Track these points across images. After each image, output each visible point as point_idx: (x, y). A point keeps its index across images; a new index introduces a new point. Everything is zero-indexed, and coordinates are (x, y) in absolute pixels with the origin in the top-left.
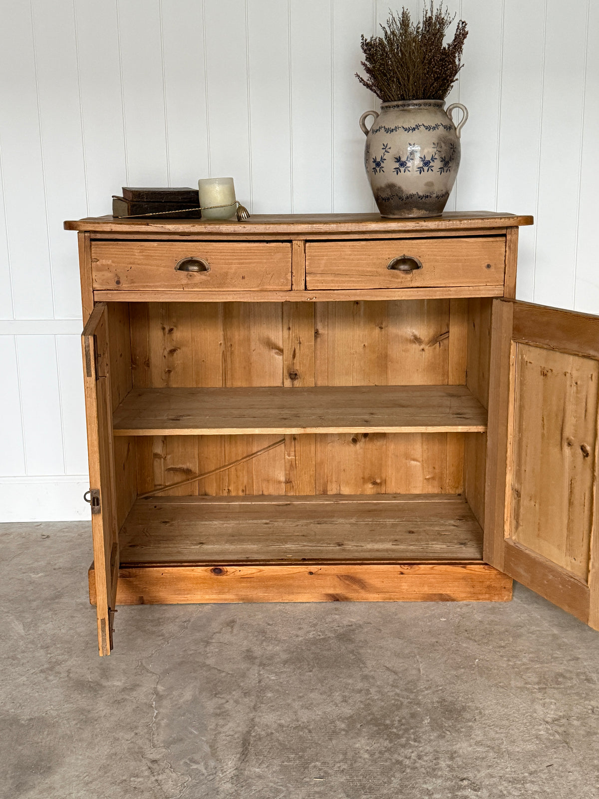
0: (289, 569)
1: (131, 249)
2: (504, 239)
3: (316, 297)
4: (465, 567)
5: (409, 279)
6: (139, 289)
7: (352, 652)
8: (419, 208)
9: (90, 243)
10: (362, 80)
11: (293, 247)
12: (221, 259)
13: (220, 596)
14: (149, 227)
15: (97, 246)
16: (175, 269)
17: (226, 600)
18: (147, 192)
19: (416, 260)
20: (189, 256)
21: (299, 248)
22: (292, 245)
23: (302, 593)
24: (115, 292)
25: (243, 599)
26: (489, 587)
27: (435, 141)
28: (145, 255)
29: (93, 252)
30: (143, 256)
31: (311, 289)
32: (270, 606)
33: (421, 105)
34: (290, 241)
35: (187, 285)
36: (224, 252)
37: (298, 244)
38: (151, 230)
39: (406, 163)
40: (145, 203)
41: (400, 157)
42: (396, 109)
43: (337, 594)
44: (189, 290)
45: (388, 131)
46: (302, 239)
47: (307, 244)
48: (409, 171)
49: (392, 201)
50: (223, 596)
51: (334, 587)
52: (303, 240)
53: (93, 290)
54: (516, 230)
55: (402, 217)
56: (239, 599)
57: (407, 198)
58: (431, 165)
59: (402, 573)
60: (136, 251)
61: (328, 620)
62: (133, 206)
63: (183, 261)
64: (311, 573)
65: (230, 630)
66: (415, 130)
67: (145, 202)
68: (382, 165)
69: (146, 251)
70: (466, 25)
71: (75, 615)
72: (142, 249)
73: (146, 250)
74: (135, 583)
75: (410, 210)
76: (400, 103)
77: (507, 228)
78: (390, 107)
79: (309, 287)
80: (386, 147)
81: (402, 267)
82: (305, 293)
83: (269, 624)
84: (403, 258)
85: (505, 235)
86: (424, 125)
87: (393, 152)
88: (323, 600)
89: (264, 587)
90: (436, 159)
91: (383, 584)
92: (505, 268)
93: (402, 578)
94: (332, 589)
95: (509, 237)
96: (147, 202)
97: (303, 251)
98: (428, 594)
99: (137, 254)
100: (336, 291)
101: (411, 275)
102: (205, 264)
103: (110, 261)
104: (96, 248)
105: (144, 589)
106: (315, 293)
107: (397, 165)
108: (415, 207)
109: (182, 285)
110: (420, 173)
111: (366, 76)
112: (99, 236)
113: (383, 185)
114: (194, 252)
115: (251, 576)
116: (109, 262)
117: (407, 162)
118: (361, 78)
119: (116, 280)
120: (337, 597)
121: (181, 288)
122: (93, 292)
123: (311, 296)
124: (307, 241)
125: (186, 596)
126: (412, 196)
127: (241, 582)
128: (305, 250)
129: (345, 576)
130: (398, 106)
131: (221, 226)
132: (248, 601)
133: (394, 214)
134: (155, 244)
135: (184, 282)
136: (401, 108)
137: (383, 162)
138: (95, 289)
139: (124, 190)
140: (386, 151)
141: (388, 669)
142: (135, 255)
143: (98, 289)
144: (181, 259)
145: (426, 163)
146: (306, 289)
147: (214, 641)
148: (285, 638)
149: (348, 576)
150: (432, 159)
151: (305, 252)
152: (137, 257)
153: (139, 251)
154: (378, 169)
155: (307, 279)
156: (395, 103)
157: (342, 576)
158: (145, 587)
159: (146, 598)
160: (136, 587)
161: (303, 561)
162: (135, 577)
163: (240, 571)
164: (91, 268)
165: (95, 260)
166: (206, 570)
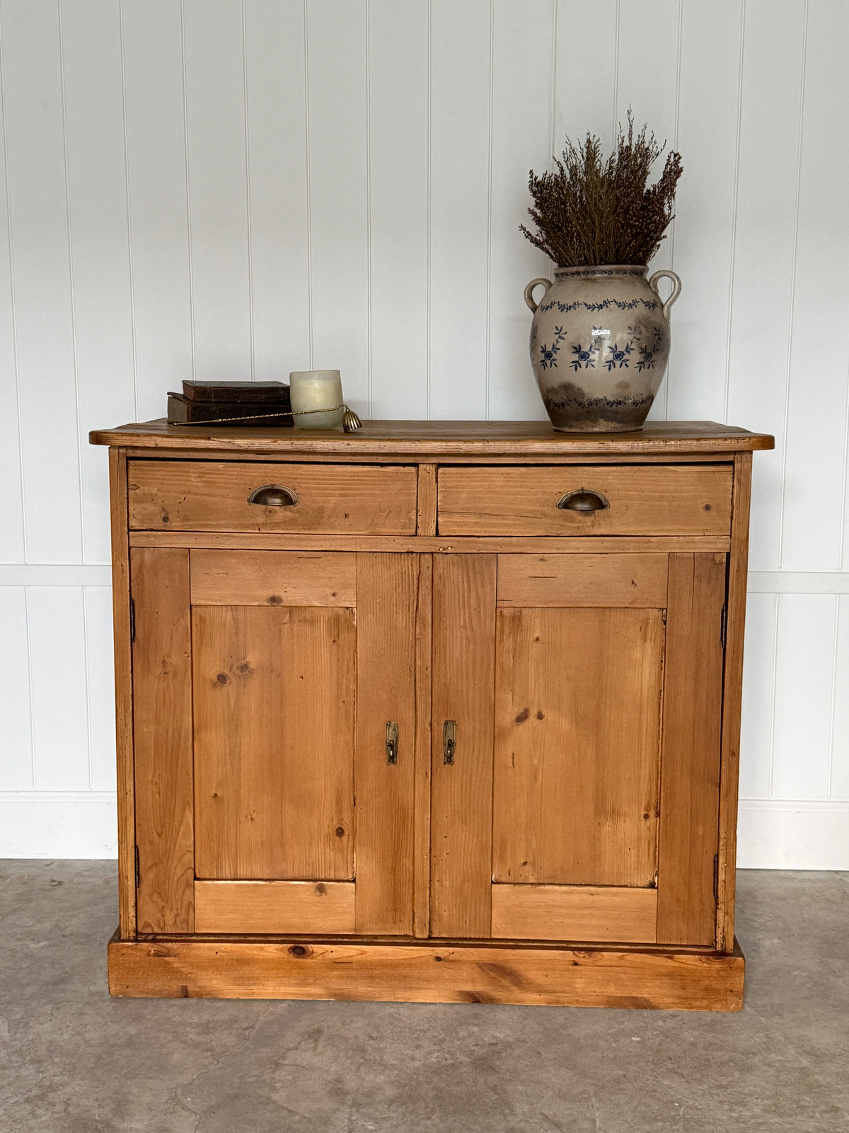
0: (405, 951)
1: (186, 472)
2: (730, 468)
3: (452, 547)
4: (671, 958)
5: (589, 523)
6: (195, 530)
7: (494, 1089)
8: (608, 419)
9: (127, 463)
10: (528, 235)
11: (420, 474)
12: (315, 489)
13: (301, 989)
14: (210, 441)
15: (136, 467)
16: (249, 501)
17: (310, 995)
18: (216, 389)
19: (599, 496)
20: (269, 482)
21: (428, 474)
22: (418, 470)
23: (425, 989)
24: (160, 533)
25: (335, 995)
26: (707, 989)
27: (632, 323)
28: (207, 482)
29: (130, 475)
30: (202, 482)
31: (444, 534)
32: (376, 1007)
33: (612, 272)
34: (416, 465)
35: (265, 525)
36: (319, 479)
37: (427, 470)
38: (214, 447)
39: (589, 355)
40: (213, 404)
41: (580, 347)
42: (575, 276)
43: (477, 993)
44: (268, 532)
45: (563, 308)
46: (433, 462)
47: (441, 470)
48: (593, 366)
49: (568, 408)
50: (306, 990)
51: (473, 981)
52: (434, 464)
53: (129, 531)
54: (748, 456)
55: (584, 431)
56: (331, 995)
57: (591, 404)
58: (625, 357)
59: (576, 964)
60: (193, 475)
61: (462, 1033)
62: (194, 408)
63: (259, 490)
64: (438, 959)
65: (313, 1045)
66: (602, 308)
67: (212, 402)
68: (554, 356)
69: (207, 476)
70: (680, 158)
71: (85, 1011)
72: (202, 473)
73: (208, 474)
74: (176, 965)
75: (595, 422)
76: (582, 269)
77: (735, 453)
78: (567, 275)
79: (442, 532)
80: (560, 331)
81: (580, 506)
82: (436, 540)
83: (371, 1038)
84: (581, 492)
85: (732, 463)
86: (615, 302)
87: (570, 338)
88: (457, 1000)
89: (367, 977)
90: (633, 349)
91: (547, 979)
92: (732, 511)
93: (576, 970)
94: (470, 984)
95: (737, 466)
96: (215, 402)
97: (434, 479)
98: (614, 997)
99: (193, 479)
100: (481, 539)
101: (593, 518)
102: (291, 495)
103: (155, 489)
104: (136, 469)
105: (189, 975)
106: (452, 541)
107: (576, 357)
108: (602, 417)
109: (258, 525)
110: (610, 369)
111: (534, 229)
112: (139, 453)
113: (555, 385)
114: (277, 477)
115: (348, 960)
116: (154, 490)
117: (589, 353)
118: (528, 232)
119: (162, 516)
120: (478, 996)
121: (256, 530)
122: (128, 533)
123: (445, 545)
124: (440, 465)
125: (250, 988)
126: (597, 401)
127: (332, 969)
128: (437, 478)
129: (490, 964)
130: (578, 273)
131: (315, 443)
132: (343, 998)
133: (571, 427)
134: (221, 465)
135: (261, 520)
136: (583, 276)
137: (555, 352)
138: (133, 528)
139: (185, 384)
140: (560, 337)
141: (546, 1118)
142: (192, 481)
143: (137, 528)
144: (258, 486)
145: (619, 356)
146: (437, 534)
147: (286, 1062)
148: (394, 1062)
149: (494, 965)
150: (626, 350)
151: (437, 481)
152: (194, 484)
153: (197, 475)
154: (548, 362)
155: (440, 520)
156: (575, 269)
157: (485, 964)
158: (190, 971)
159: (191, 988)
160: (177, 971)
161: (427, 939)
162: (175, 956)
163: (332, 952)
164: (128, 498)
165: (134, 487)
166: (281, 950)
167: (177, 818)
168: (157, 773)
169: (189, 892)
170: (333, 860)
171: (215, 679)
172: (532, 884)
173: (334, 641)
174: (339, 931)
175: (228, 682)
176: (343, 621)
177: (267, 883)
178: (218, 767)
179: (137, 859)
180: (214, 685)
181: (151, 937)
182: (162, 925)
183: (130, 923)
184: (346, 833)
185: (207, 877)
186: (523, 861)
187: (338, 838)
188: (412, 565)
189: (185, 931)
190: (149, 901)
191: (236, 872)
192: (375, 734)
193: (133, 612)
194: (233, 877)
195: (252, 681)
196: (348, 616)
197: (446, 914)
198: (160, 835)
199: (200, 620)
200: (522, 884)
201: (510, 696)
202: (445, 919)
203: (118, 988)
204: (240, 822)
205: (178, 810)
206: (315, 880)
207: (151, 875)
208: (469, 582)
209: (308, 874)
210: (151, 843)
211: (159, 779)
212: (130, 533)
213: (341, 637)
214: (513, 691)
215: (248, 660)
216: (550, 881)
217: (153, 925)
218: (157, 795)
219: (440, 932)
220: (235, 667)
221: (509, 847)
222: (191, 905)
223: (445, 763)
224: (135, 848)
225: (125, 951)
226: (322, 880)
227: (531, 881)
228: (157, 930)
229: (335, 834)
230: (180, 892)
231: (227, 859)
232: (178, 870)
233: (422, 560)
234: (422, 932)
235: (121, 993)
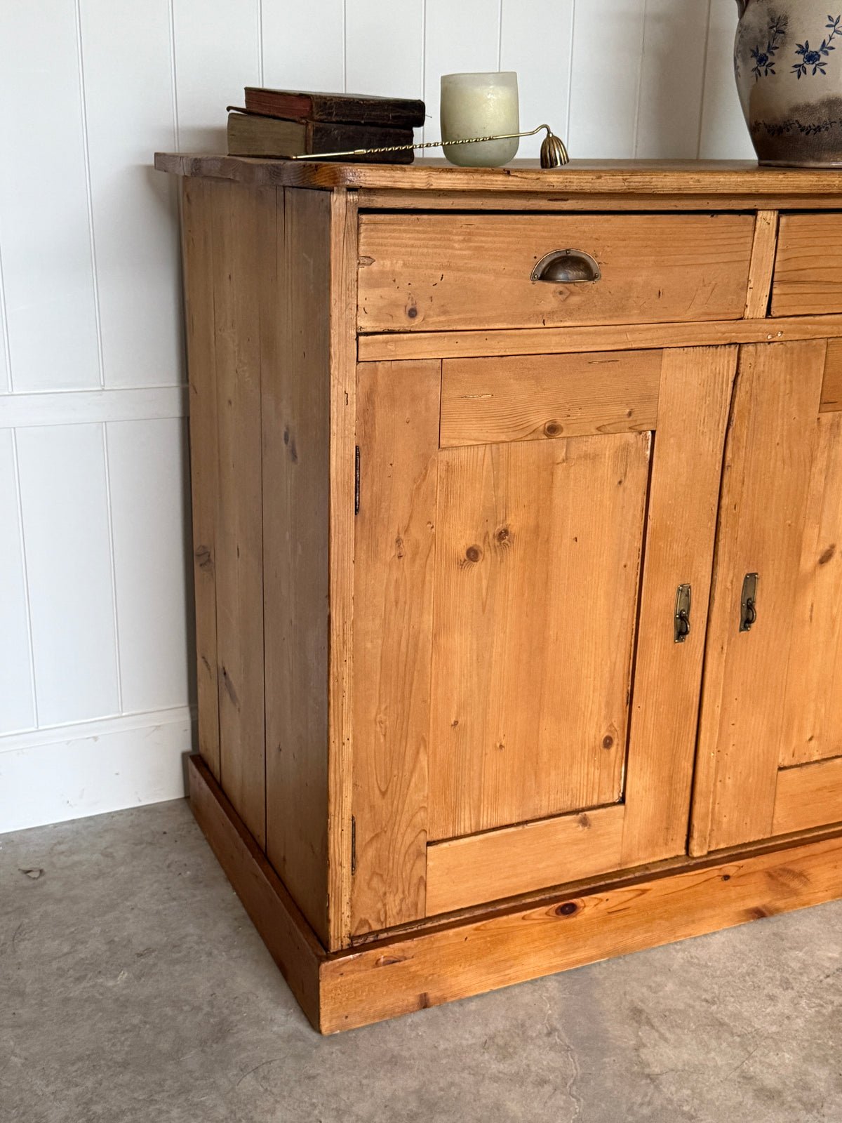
0: (691, 878)
1: (446, 232)
3: (782, 332)
6: (454, 328)
9: (358, 219)
11: (758, 226)
12: (623, 254)
13: (568, 957)
14: (511, 178)
15: (372, 227)
16: (533, 277)
17: (578, 962)
21: (767, 226)
22: (756, 219)
24: (405, 336)
25: (608, 953)
28: (475, 248)
29: (362, 240)
30: (469, 248)
31: (776, 315)
34: (754, 212)
35: (552, 314)
36: (630, 239)
37: (767, 219)
38: (514, 188)
40: (335, 125)
43: (764, 906)
44: (556, 325)
46: (775, 207)
47: (784, 219)
50: (574, 957)
51: (760, 894)
52: (777, 209)
53: (358, 335)
56: (604, 954)
60: (456, 238)
61: (794, 965)
62: (316, 132)
63: (549, 260)
64: (727, 877)
65: (655, 1033)
67: (334, 122)
68: (823, 58)
69: (477, 238)
72: (469, 234)
73: (477, 234)
74: (413, 969)
79: (774, 312)
80: (836, 23)
82: (765, 323)
88: (741, 921)
91: (836, 871)
94: (757, 899)
96: (337, 122)
97: (774, 233)
99: (456, 245)
100: (817, 318)
102: (592, 264)
103: (401, 262)
104: (372, 230)
105: (430, 978)
106: (784, 324)
109: (542, 314)
112: (380, 202)
114: (574, 238)
115: (624, 906)
116: (399, 265)
119: (408, 309)
120: (764, 910)
121: (539, 322)
122: (357, 339)
123: (774, 329)
124: (782, 212)
125: (506, 972)
127: (606, 922)
128: (777, 231)
129: (781, 869)
132: (617, 954)
135: (547, 307)
137: (826, 53)
138: (363, 330)
140: (835, 31)
142: (453, 248)
143: (369, 330)
144: (546, 254)
146: (768, 315)
147: (656, 1070)
148: (774, 1029)
149: (784, 870)
151: (777, 237)
152: (458, 252)
153: (461, 238)
155: (775, 291)
157: (775, 871)
158: (432, 972)
159: (433, 994)
160: (414, 976)
161: (705, 856)
162: (413, 957)
163: (607, 900)
164: (357, 281)
165: (366, 261)
166: (547, 914)
167: (408, 766)
168: (383, 707)
169: (420, 864)
170: (597, 780)
171: (463, 555)
172: (817, 762)
173: (620, 482)
174: (602, 870)
175: (481, 557)
176: (633, 451)
177: (520, 828)
178: (460, 683)
179: (354, 836)
180: (461, 565)
181: (371, 939)
182: (382, 919)
183: (343, 926)
184: (615, 742)
185: (441, 837)
186: (808, 737)
187: (605, 750)
188: (728, 362)
189: (413, 919)
190: (366, 889)
191: (478, 824)
192: (662, 603)
193: (357, 468)
194: (473, 831)
195: (512, 553)
196: (640, 444)
197: (725, 820)
198: (383, 794)
199: (447, 471)
200: (807, 763)
201: (816, 530)
202: (724, 826)
203: (334, 1022)
204: (486, 754)
205: (410, 753)
206: (576, 812)
207: (371, 853)
208: (791, 382)
209: (566, 806)
210: (372, 807)
211: (385, 715)
212: (362, 338)
213: (629, 475)
214: (820, 523)
215: (509, 522)
216: (834, 754)
217: (370, 921)
218: (382, 737)
219: (718, 844)
220: (491, 536)
221: (796, 723)
222: (423, 882)
223: (741, 630)
224: (352, 820)
225: (345, 968)
226: (583, 810)
227: (815, 758)
228: (376, 927)
229: (602, 743)
230: (409, 866)
231: (467, 808)
232: (406, 838)
233: (743, 355)
234: (701, 848)
235: (337, 1028)
